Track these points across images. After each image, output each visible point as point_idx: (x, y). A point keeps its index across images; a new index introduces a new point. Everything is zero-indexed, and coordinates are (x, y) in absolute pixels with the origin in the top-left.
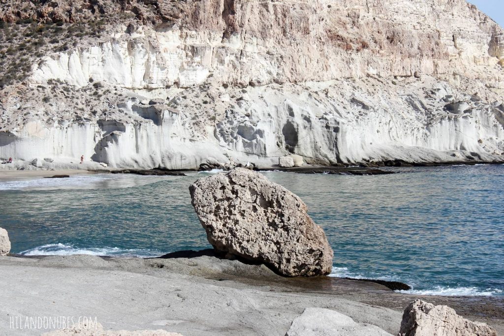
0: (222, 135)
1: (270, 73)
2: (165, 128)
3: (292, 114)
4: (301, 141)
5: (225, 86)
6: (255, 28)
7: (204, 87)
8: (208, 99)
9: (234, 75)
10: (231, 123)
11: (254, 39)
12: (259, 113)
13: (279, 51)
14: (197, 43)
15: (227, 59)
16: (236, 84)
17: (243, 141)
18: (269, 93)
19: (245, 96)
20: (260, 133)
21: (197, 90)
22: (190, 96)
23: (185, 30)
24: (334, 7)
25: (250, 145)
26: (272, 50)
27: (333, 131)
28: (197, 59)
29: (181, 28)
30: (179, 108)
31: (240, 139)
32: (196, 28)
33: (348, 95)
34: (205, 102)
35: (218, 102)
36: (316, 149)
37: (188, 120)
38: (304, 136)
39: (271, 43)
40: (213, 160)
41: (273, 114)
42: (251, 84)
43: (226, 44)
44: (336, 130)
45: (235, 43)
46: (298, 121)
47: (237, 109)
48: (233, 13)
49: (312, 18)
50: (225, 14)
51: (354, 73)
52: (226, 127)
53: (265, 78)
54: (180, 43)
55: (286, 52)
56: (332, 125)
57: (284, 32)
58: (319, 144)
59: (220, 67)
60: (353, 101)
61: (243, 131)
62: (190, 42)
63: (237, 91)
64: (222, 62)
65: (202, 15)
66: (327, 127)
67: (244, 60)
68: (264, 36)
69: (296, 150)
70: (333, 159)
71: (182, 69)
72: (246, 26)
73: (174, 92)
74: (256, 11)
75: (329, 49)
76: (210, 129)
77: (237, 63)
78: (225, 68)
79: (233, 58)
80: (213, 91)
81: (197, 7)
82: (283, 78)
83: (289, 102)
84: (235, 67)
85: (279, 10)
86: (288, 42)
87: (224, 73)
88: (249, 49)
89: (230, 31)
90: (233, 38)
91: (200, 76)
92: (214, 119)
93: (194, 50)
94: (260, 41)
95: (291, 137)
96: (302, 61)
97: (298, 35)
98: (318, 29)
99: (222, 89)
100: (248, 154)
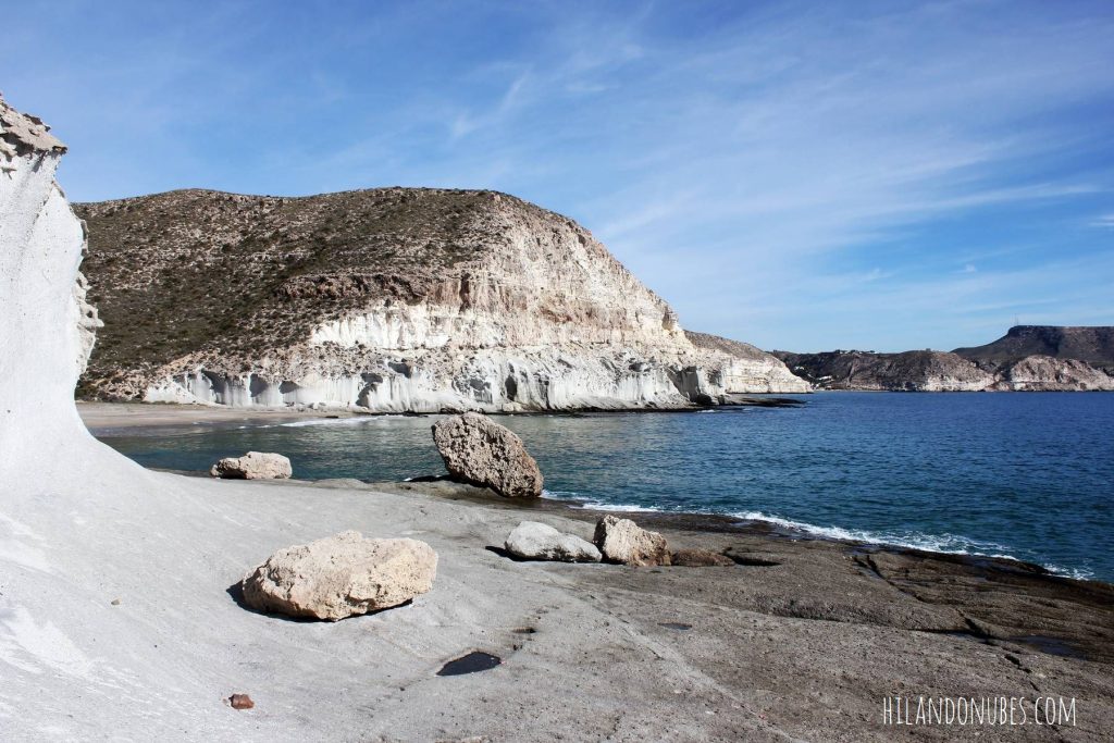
0: (458, 386)
1: (496, 338)
2: (413, 380)
3: (512, 371)
4: (519, 392)
5: (461, 348)
6: (485, 304)
7: (445, 349)
8: (447, 358)
9: (468, 340)
10: (465, 377)
11: (484, 313)
12: (487, 370)
13: (502, 321)
14: (439, 314)
15: (463, 327)
16: (469, 347)
17: (475, 393)
18: (495, 355)
19: (477, 356)
20: (488, 385)
21: (439, 351)
22: (434, 356)
23: (430, 305)
24: (546, 289)
25: (480, 394)
26: (497, 321)
27: (544, 384)
28: (439, 327)
29: (427, 303)
30: (425, 365)
31: (472, 389)
32: (439, 302)
33: (556, 357)
34: (445, 361)
35: (455, 362)
36: (531, 398)
37: (432, 375)
38: (521, 388)
39: (497, 315)
40: (450, 405)
41: (498, 371)
42: (481, 347)
43: (462, 316)
44: (547, 383)
45: (469, 315)
46: (517, 376)
47: (470, 366)
48: (468, 292)
49: (529, 297)
50: (461, 292)
51: (560, 339)
52: (461, 380)
53: (492, 342)
54: (427, 314)
55: (509, 322)
56: (544, 379)
57: (507, 307)
58: (533, 394)
59: (458, 333)
60: (560, 361)
61: (475, 384)
62: (434, 314)
63: (470, 352)
64: (459, 330)
65: (444, 293)
66: (540, 381)
67: (476, 328)
68: (491, 311)
69: (515, 398)
70: (544, 406)
71: (427, 334)
72: (478, 303)
73: (421, 352)
74: (486, 291)
75: (542, 321)
76: (449, 382)
77: (470, 330)
78: (461, 334)
79: (467, 326)
80: (451, 352)
81: (441, 287)
82: (504, 343)
83: (511, 361)
84: (468, 333)
85: (504, 291)
86: (510, 315)
87: (460, 338)
88: (480, 320)
89: (465, 306)
90: (468, 311)
91: (441, 341)
92: (452, 373)
93: (437, 320)
94: (489, 314)
95: (511, 388)
96: (521, 330)
97: (518, 310)
98: (533, 306)
99: (459, 350)
100: (478, 401)
